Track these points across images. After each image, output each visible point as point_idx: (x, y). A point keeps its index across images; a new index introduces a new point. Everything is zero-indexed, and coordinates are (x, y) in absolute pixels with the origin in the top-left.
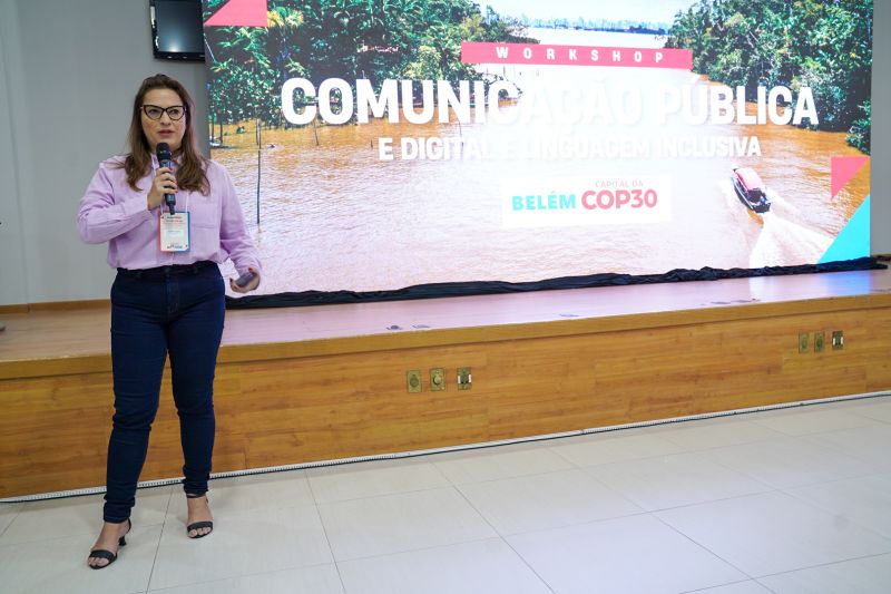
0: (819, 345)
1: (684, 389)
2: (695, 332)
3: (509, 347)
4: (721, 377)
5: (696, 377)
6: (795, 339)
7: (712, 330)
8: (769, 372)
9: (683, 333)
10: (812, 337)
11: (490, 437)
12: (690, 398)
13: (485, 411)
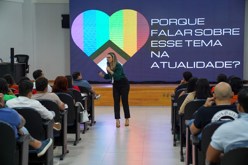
0: (168, 96)
1: (138, 101)
2: (140, 91)
3: (104, 91)
4: (145, 100)
5: (140, 100)
6: (162, 95)
7: (143, 91)
8: (156, 100)
9: (138, 91)
10: (166, 94)
11: (101, 106)
12: (139, 103)
13: (100, 101)
